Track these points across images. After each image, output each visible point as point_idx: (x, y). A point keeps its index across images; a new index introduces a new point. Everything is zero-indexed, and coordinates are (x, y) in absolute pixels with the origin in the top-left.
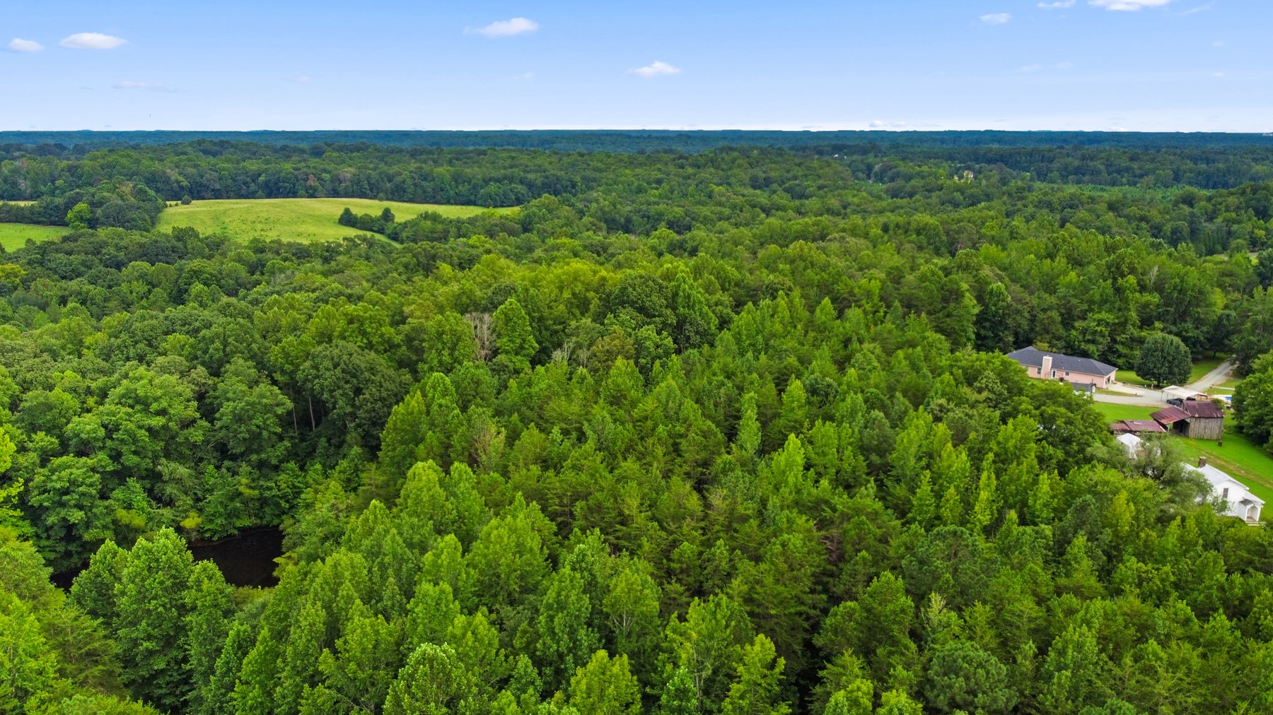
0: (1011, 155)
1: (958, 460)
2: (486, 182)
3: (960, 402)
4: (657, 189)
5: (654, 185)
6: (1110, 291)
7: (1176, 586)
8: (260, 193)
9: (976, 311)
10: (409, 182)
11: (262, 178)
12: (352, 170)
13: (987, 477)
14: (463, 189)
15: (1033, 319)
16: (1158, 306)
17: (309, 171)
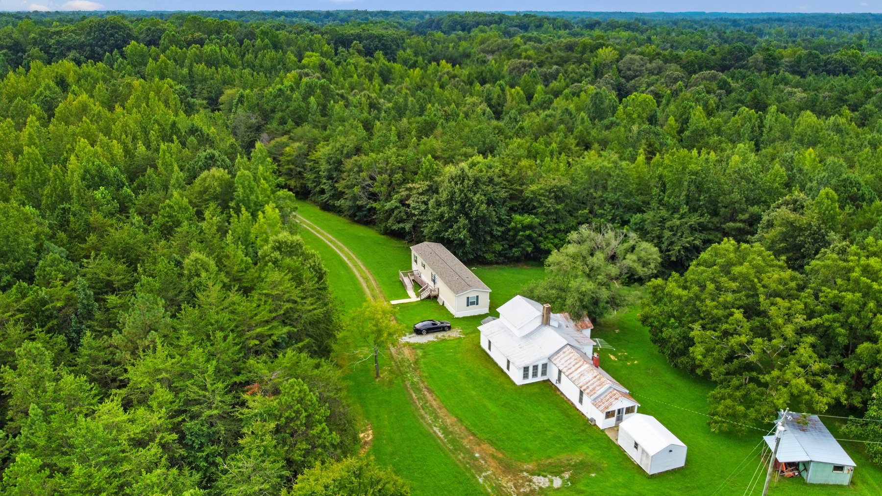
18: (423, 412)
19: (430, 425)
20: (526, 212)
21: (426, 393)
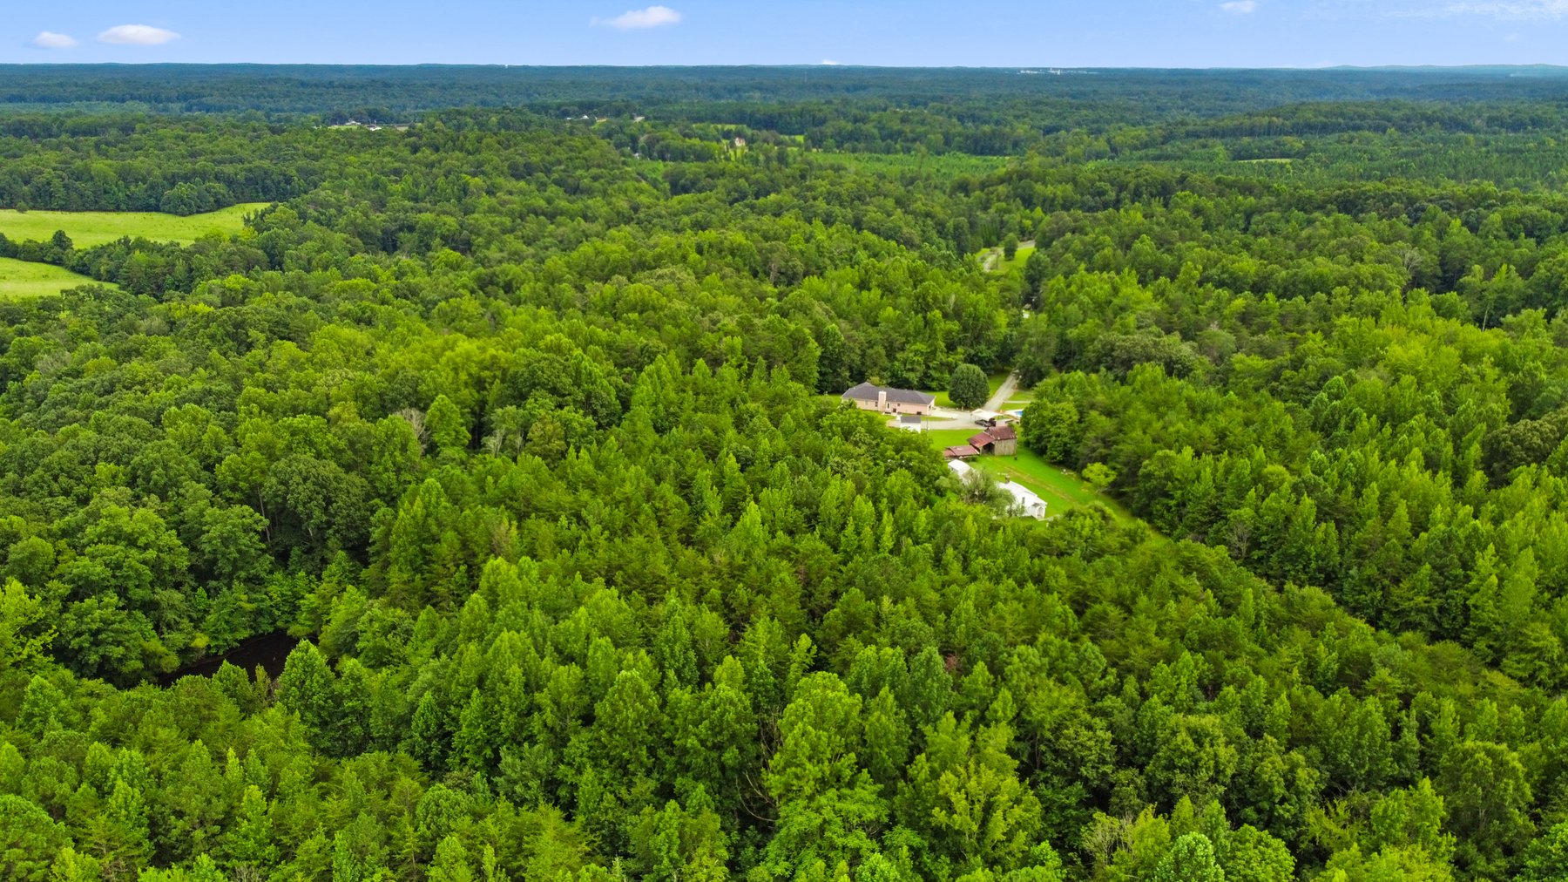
1: (864, 506)
2: (172, 181)
3: (849, 456)
6: (921, 324)
7: (1005, 571)
9: (818, 353)
10: (56, 182)
13: (887, 517)
15: (863, 355)
16: (958, 332)
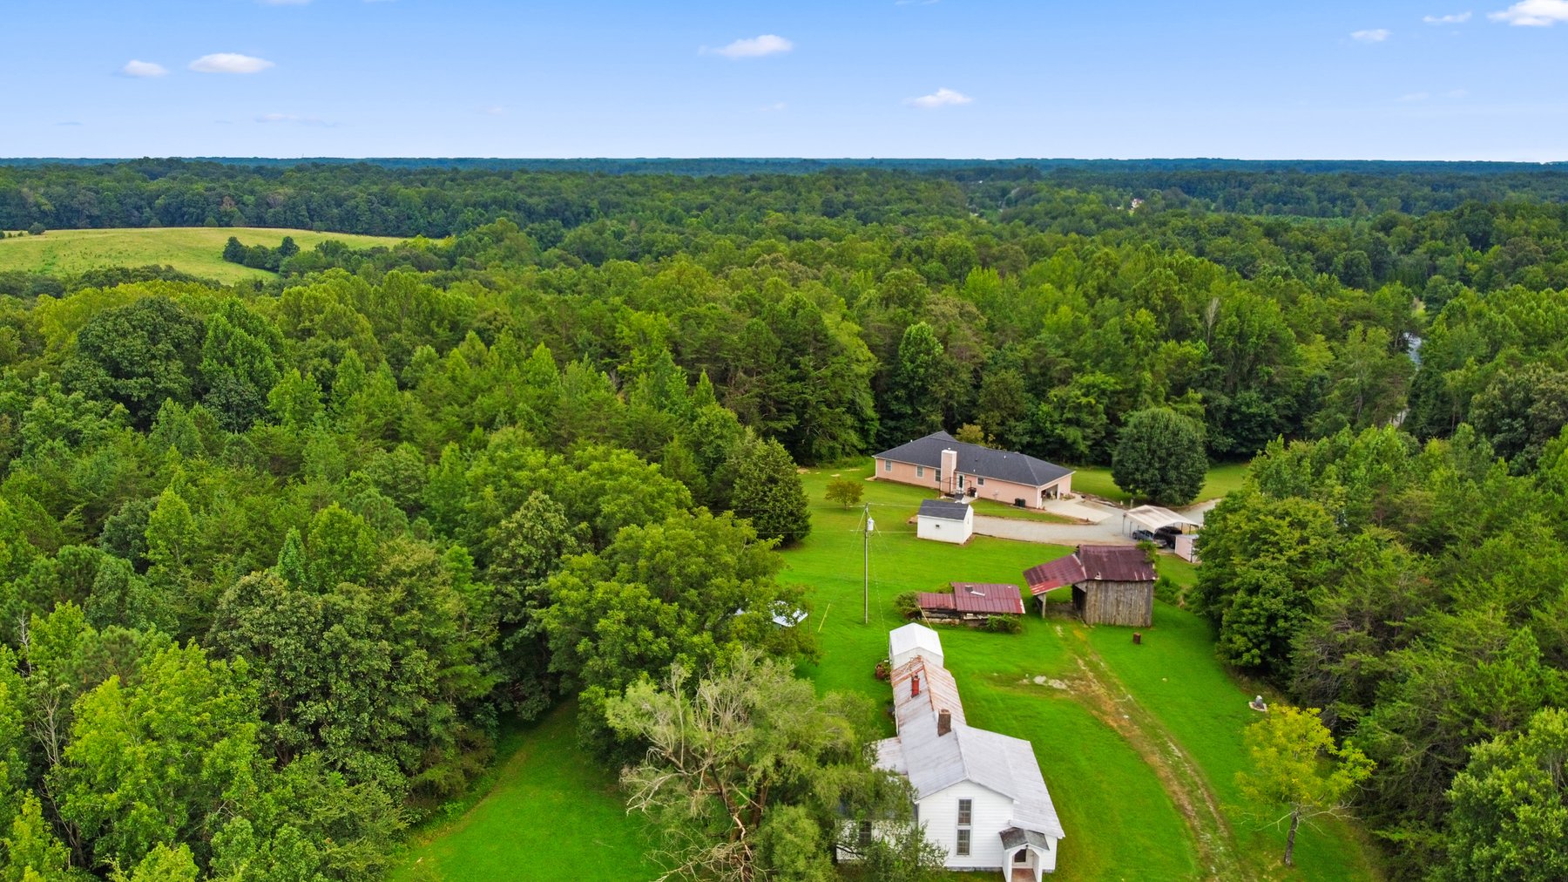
0: (1200, 180)
4: (697, 216)
5: (695, 212)
6: (1115, 337)
8: (154, 220)
10: (363, 206)
11: (160, 202)
12: (290, 191)
14: (438, 216)
16: (1203, 362)
17: (225, 192)
18: (1197, 779)
19: (1187, 761)
20: (331, 835)
21: (1189, 808)
